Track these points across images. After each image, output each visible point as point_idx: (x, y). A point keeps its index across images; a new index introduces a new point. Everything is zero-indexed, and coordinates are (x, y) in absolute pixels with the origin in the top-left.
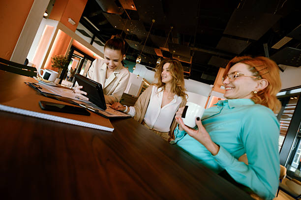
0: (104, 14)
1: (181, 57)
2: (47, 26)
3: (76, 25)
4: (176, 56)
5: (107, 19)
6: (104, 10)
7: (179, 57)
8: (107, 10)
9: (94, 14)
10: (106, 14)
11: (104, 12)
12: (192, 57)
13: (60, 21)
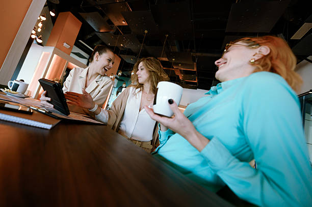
0: (97, 34)
1: (182, 64)
2: (44, 53)
3: (71, 48)
4: (177, 64)
5: (101, 38)
6: (96, 30)
7: (180, 65)
8: (99, 29)
9: (89, 37)
10: (99, 34)
11: (97, 32)
12: (195, 63)
13: (56, 47)
